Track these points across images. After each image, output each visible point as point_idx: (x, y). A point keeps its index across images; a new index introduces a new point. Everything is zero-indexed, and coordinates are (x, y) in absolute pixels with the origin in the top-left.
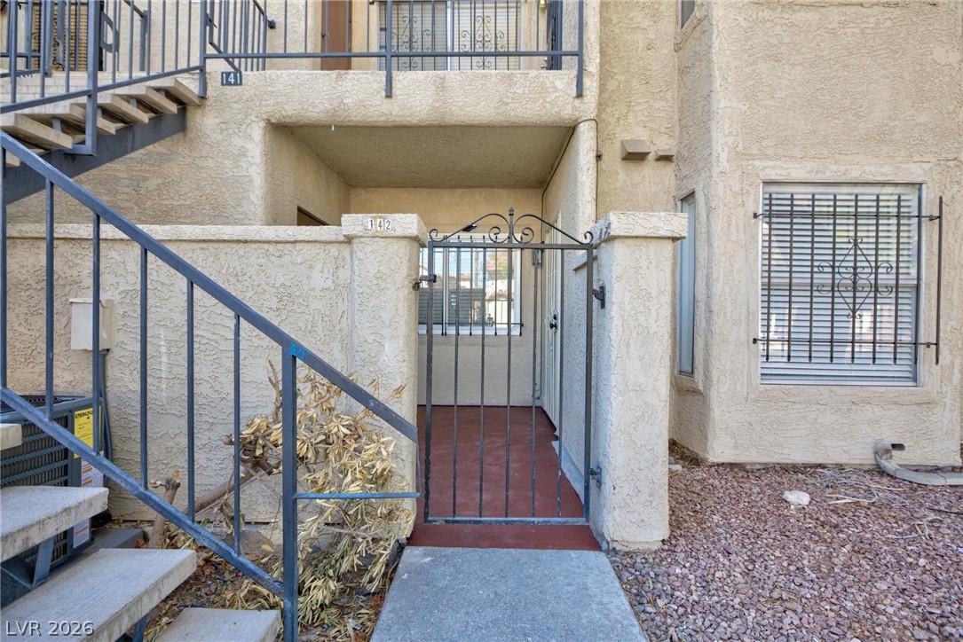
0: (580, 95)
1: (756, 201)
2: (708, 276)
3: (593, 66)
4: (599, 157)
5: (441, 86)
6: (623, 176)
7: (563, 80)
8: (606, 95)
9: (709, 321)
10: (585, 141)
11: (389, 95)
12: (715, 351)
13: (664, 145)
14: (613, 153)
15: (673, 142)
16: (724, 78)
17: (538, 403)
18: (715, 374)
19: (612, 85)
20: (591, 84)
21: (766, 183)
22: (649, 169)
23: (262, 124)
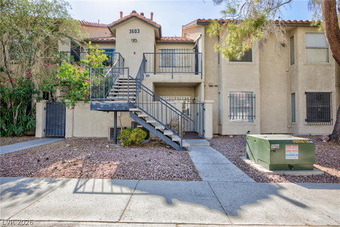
0: (202, 79)
1: (228, 95)
2: (222, 106)
3: (203, 74)
4: (205, 86)
5: (180, 77)
6: (209, 89)
7: (199, 76)
8: (206, 75)
9: (222, 113)
10: (202, 85)
11: (172, 78)
12: (223, 118)
13: (216, 84)
14: (207, 85)
15: (217, 83)
16: (224, 76)
17: (194, 131)
18: (223, 121)
19: (207, 73)
20: (203, 77)
21: (230, 92)
22: (213, 88)
23: (152, 83)
